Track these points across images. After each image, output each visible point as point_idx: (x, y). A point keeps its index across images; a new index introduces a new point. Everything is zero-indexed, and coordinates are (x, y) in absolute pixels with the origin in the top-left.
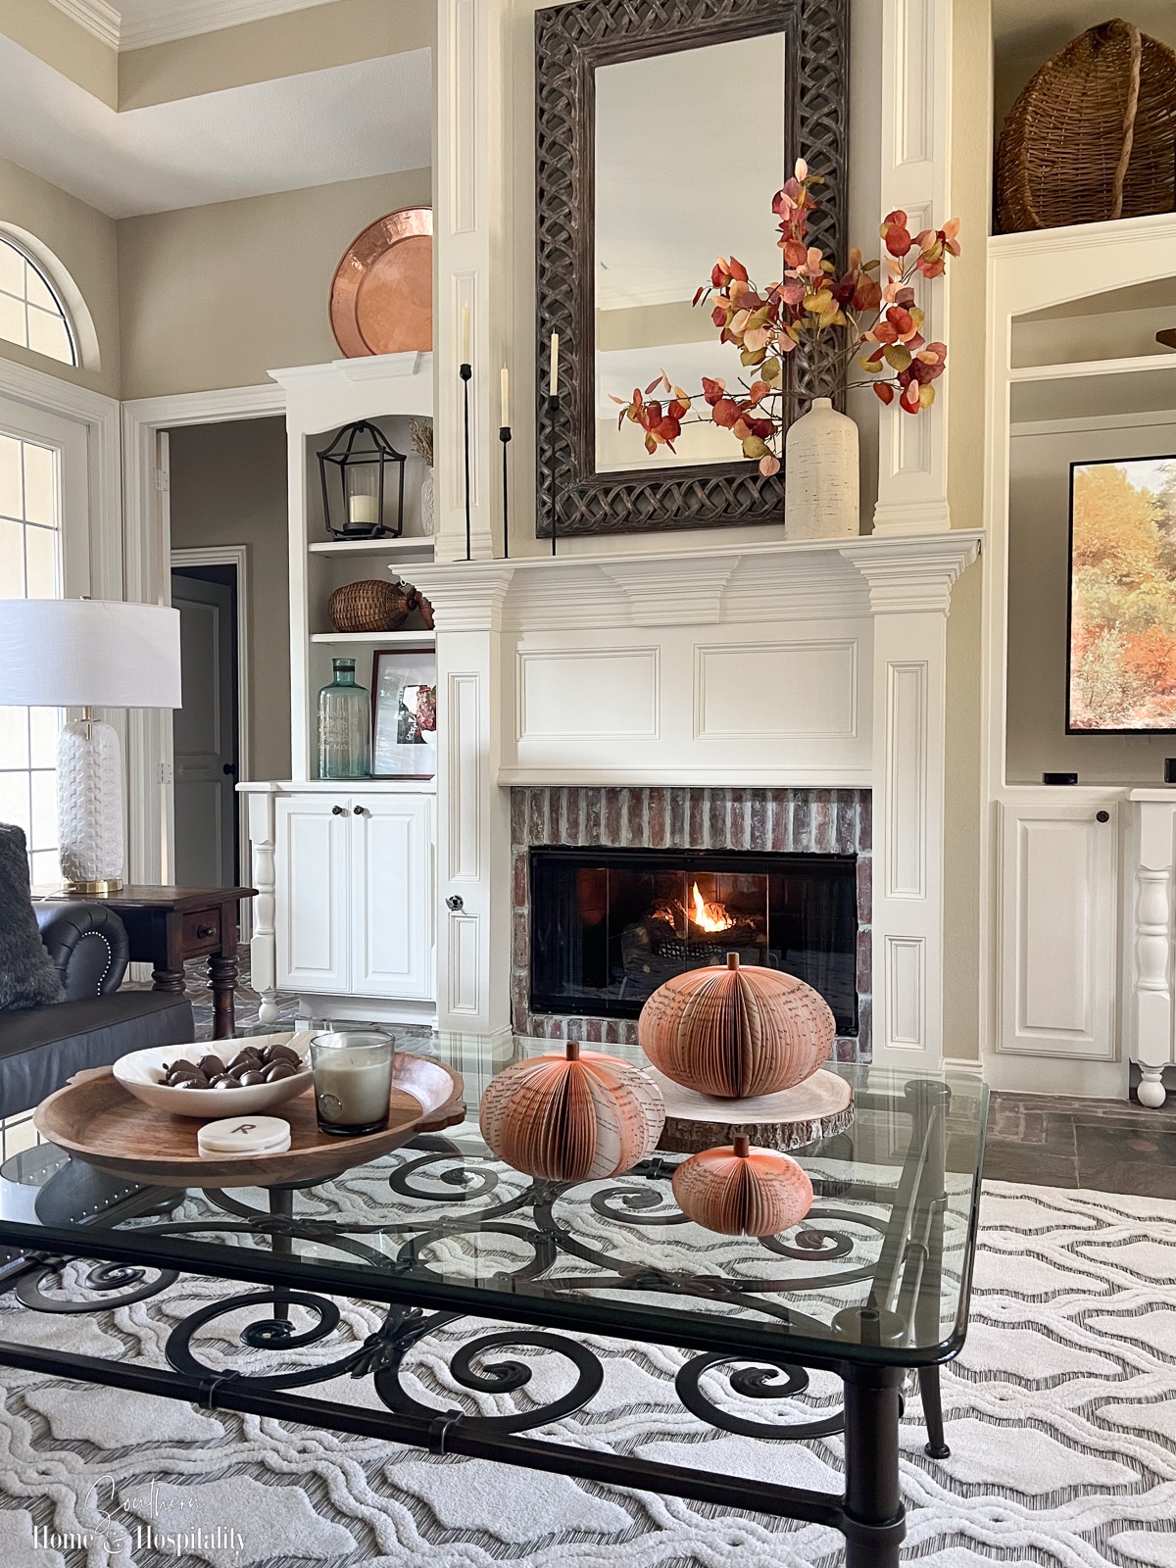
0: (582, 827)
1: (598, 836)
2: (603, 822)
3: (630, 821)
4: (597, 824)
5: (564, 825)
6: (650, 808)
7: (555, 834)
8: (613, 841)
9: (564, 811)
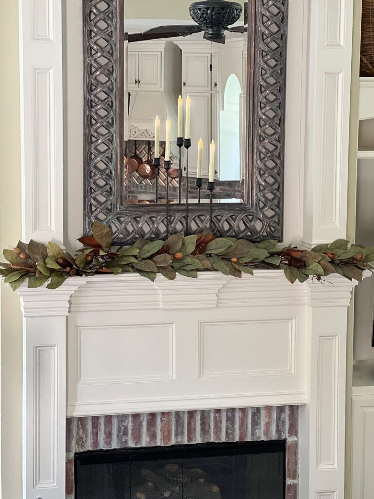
0: (115, 436)
1: (126, 442)
2: (130, 432)
3: (148, 430)
4: (125, 433)
5: (102, 436)
6: (162, 421)
7: (96, 442)
8: (136, 444)
9: (102, 427)
